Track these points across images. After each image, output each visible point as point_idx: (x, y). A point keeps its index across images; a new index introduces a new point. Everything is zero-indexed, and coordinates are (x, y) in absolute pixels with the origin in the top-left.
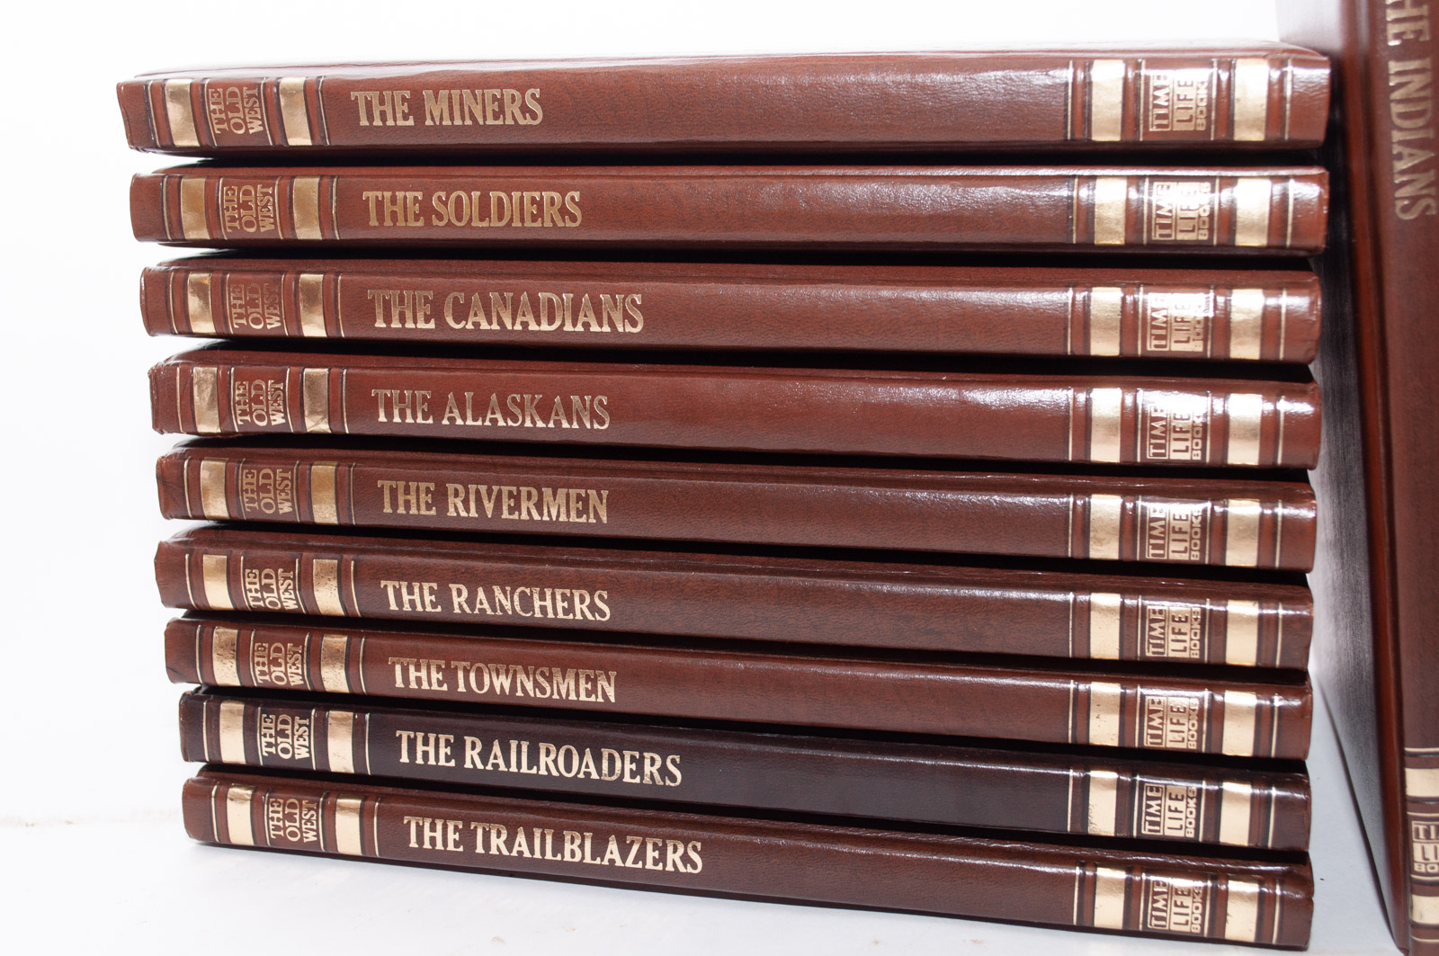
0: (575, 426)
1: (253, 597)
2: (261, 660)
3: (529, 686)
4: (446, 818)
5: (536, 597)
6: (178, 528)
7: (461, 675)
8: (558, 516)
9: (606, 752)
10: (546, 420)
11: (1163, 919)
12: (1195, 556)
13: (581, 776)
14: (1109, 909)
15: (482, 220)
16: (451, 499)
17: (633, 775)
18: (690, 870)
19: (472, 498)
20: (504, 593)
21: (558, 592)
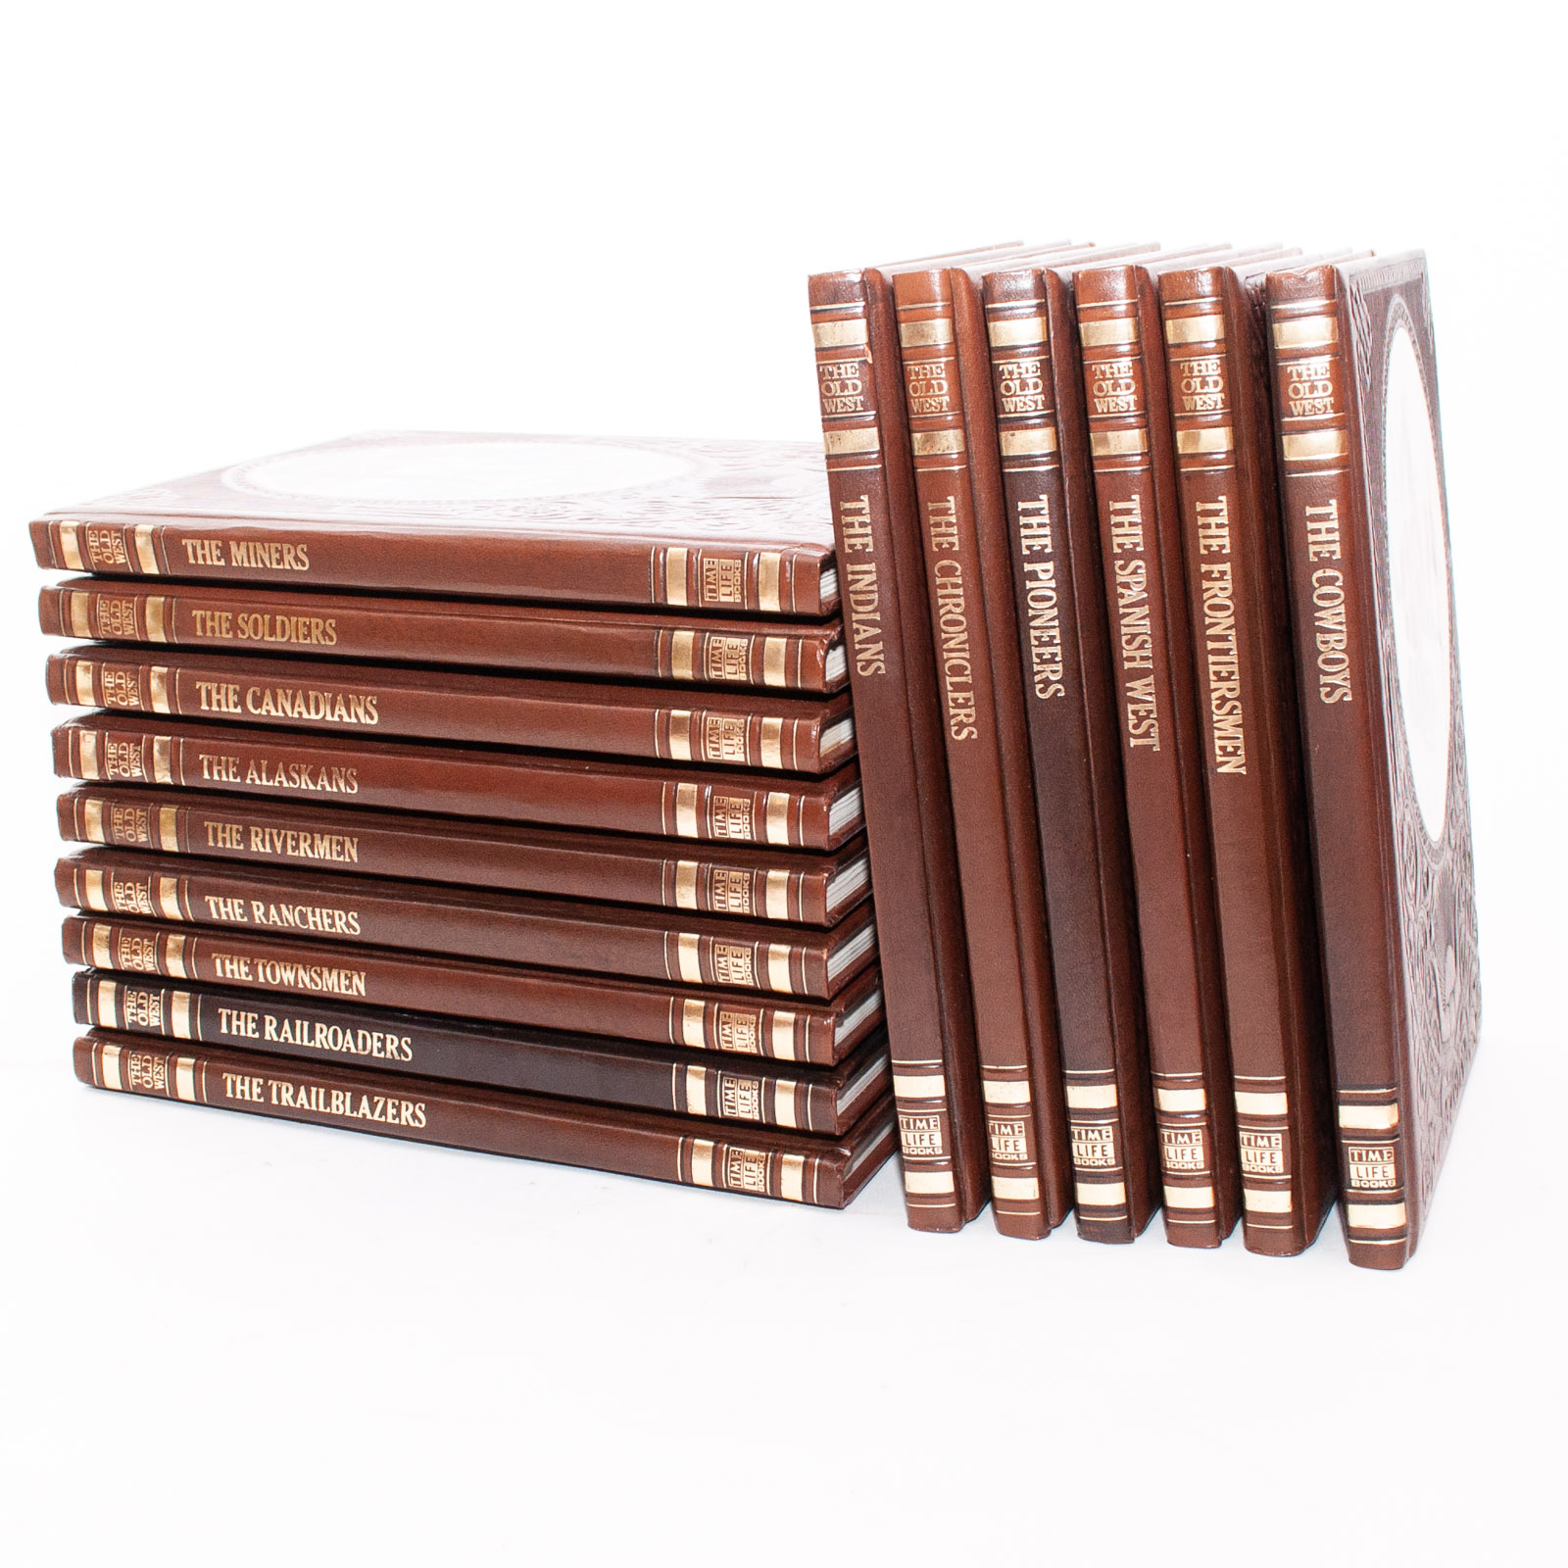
0: (335, 790)
1: (119, 904)
2: (125, 950)
3: (307, 980)
4: (252, 1076)
5: (310, 914)
6: (72, 849)
7: (260, 968)
8: (325, 855)
9: (361, 1033)
10: (315, 784)
11: (738, 1180)
12: (746, 910)
13: (344, 1050)
14: (701, 1169)
15: (271, 636)
16: (253, 837)
17: (379, 1051)
18: (417, 1124)
19: (267, 837)
20: (288, 910)
21: (324, 911)
